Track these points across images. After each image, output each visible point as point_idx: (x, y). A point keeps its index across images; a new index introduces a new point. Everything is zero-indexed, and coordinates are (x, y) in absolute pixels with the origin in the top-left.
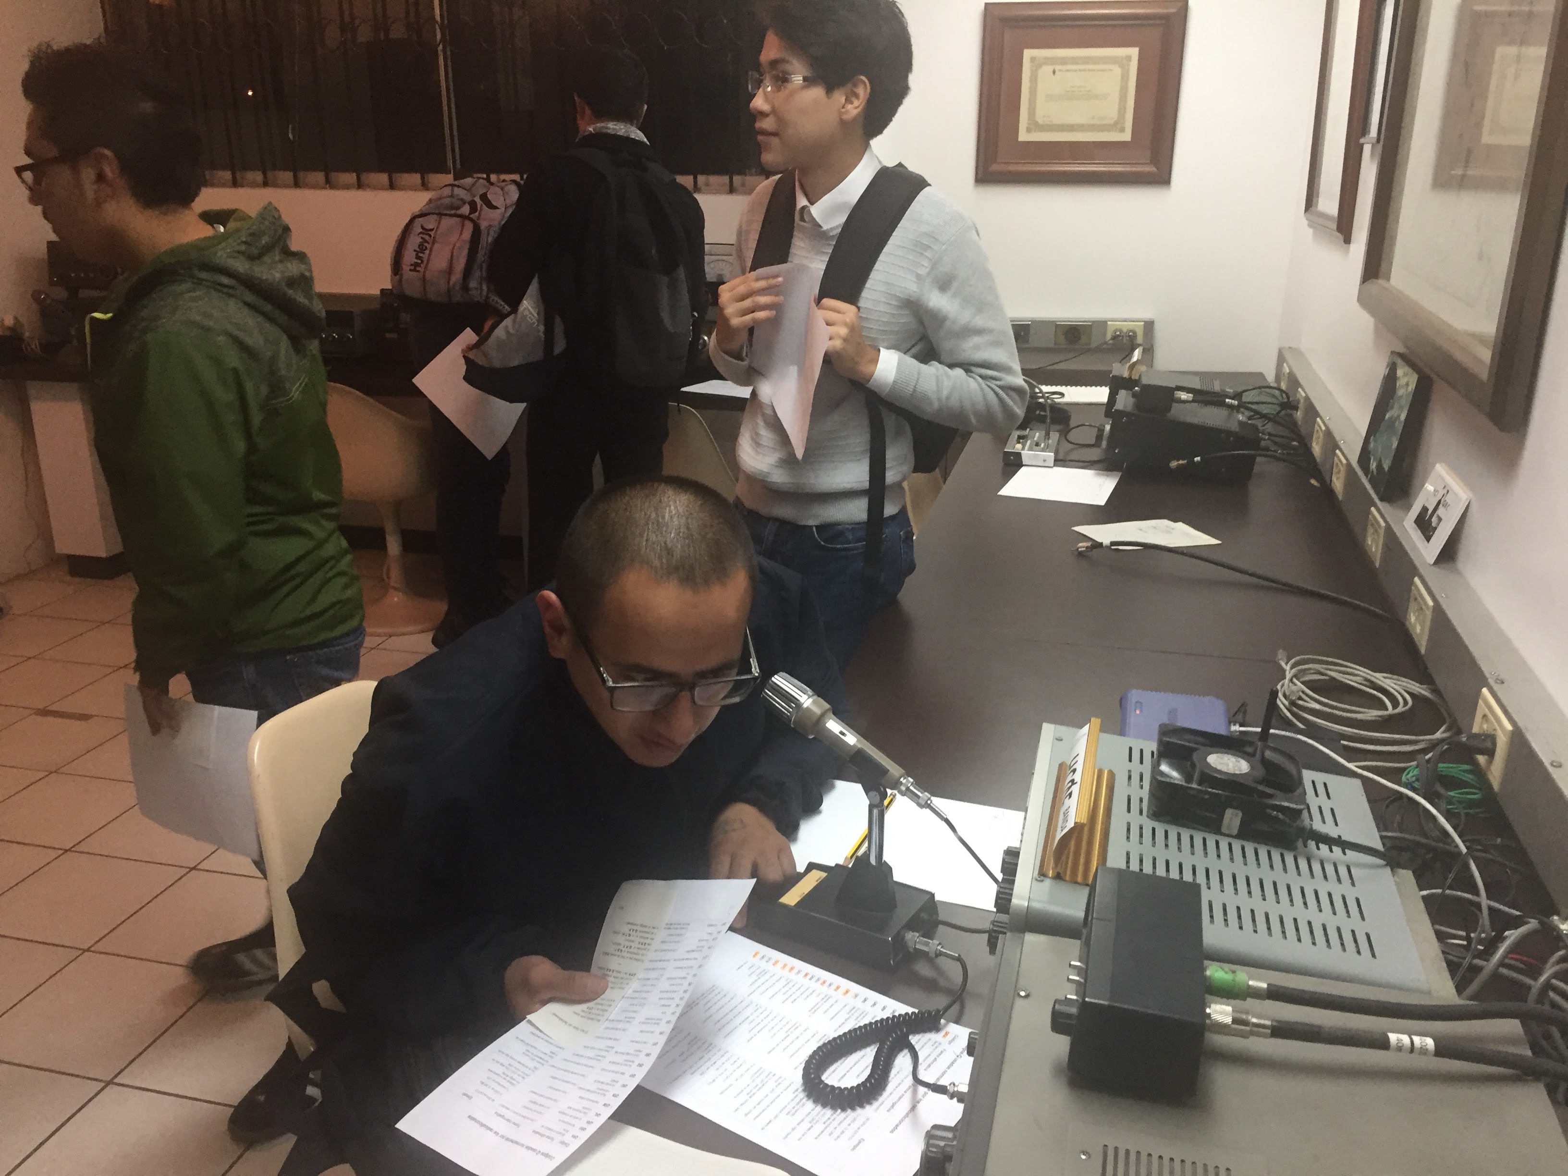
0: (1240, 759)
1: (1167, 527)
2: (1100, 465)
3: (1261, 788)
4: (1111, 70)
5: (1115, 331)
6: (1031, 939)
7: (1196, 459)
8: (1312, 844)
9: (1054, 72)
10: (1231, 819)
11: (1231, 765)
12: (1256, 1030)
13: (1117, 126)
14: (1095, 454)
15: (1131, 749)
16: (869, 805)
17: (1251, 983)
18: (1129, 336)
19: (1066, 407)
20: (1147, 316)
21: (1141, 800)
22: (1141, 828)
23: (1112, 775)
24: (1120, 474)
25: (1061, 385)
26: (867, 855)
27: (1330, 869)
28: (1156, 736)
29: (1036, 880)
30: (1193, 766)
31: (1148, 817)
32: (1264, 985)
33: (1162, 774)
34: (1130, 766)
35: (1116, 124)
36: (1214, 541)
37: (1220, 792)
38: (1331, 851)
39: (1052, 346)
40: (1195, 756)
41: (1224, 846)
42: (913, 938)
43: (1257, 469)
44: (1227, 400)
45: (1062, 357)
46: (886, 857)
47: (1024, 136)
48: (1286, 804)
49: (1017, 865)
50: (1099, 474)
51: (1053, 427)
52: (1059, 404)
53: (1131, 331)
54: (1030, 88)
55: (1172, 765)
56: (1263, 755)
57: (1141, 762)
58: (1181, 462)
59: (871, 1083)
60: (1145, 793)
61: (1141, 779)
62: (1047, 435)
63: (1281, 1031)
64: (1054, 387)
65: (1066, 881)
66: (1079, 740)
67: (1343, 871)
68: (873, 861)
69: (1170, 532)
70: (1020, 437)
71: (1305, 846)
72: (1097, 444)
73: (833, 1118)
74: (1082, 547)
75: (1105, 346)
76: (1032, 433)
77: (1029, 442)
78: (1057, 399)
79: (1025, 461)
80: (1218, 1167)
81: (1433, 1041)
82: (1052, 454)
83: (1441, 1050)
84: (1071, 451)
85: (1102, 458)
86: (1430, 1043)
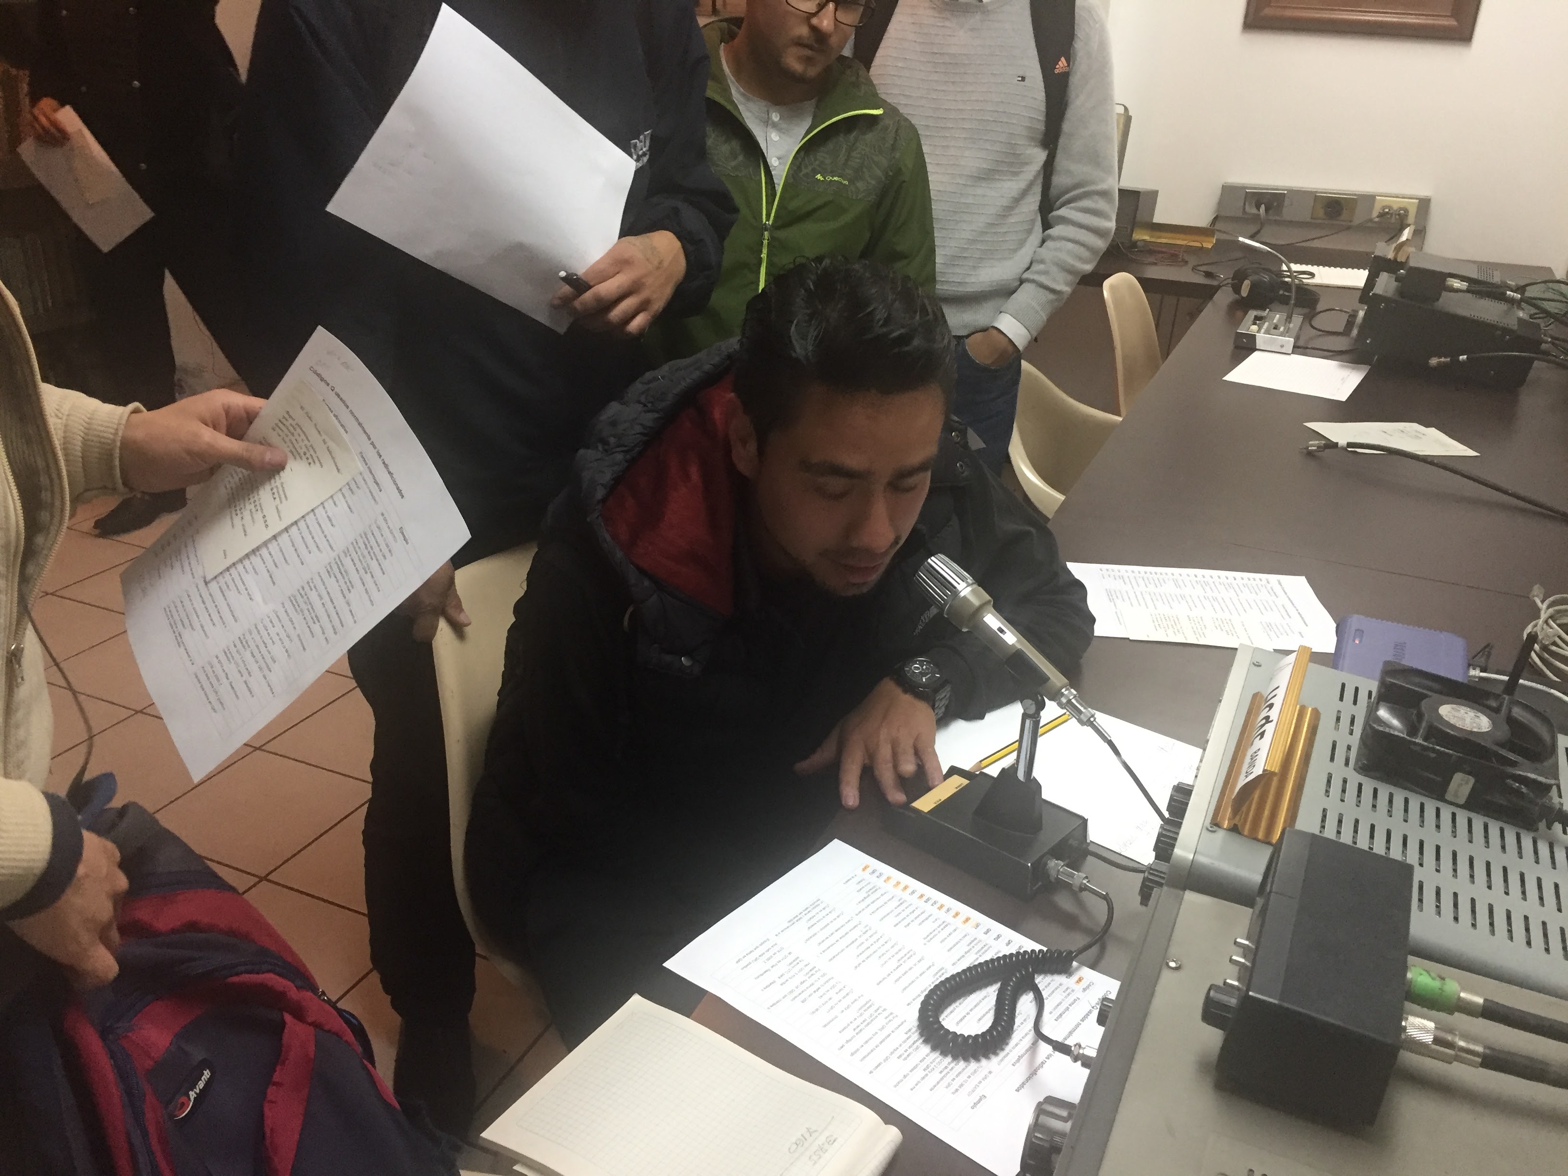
0: (1479, 714)
1: (1416, 431)
2: (1344, 357)
3: (1503, 752)
5: (1384, 208)
6: (1192, 899)
7: (1461, 357)
8: (1558, 827)
10: (1460, 785)
11: (1468, 720)
12: (1462, 1056)
14: (1342, 343)
15: (1343, 685)
16: (1023, 714)
17: (1463, 995)
18: (1399, 215)
19: (1313, 289)
20: (1423, 193)
21: (1349, 748)
22: (1345, 781)
23: (1316, 714)
24: (1370, 367)
25: (1313, 264)
26: (1014, 768)
28: (1378, 674)
29: (1207, 829)
30: (1420, 716)
31: (1355, 769)
32: (1480, 1000)
33: (1379, 721)
34: (1340, 706)
36: (1472, 453)
37: (1451, 752)
39: (1308, 219)
40: (1424, 704)
41: (1446, 816)
42: (1055, 866)
43: (1532, 374)
44: (1508, 293)
45: (1316, 233)
46: (1036, 773)
48: (1532, 776)
49: (1187, 804)
50: (1342, 366)
51: (1297, 310)
52: (1307, 285)
53: (1401, 209)
55: (1393, 711)
56: (1510, 711)
57: (1355, 703)
58: (1443, 359)
60: (1355, 740)
61: (1352, 722)
62: (1289, 319)
63: (1496, 1061)
64: (1304, 265)
65: (1243, 835)
66: (1281, 669)
68: (1021, 775)
69: (1417, 437)
70: (1257, 318)
72: (1346, 332)
74: (1313, 445)
75: (1370, 224)
76: (1272, 314)
77: (1266, 324)
78: (1306, 280)
79: (1260, 345)
82: (1291, 340)
84: (1316, 338)
85: (1349, 348)
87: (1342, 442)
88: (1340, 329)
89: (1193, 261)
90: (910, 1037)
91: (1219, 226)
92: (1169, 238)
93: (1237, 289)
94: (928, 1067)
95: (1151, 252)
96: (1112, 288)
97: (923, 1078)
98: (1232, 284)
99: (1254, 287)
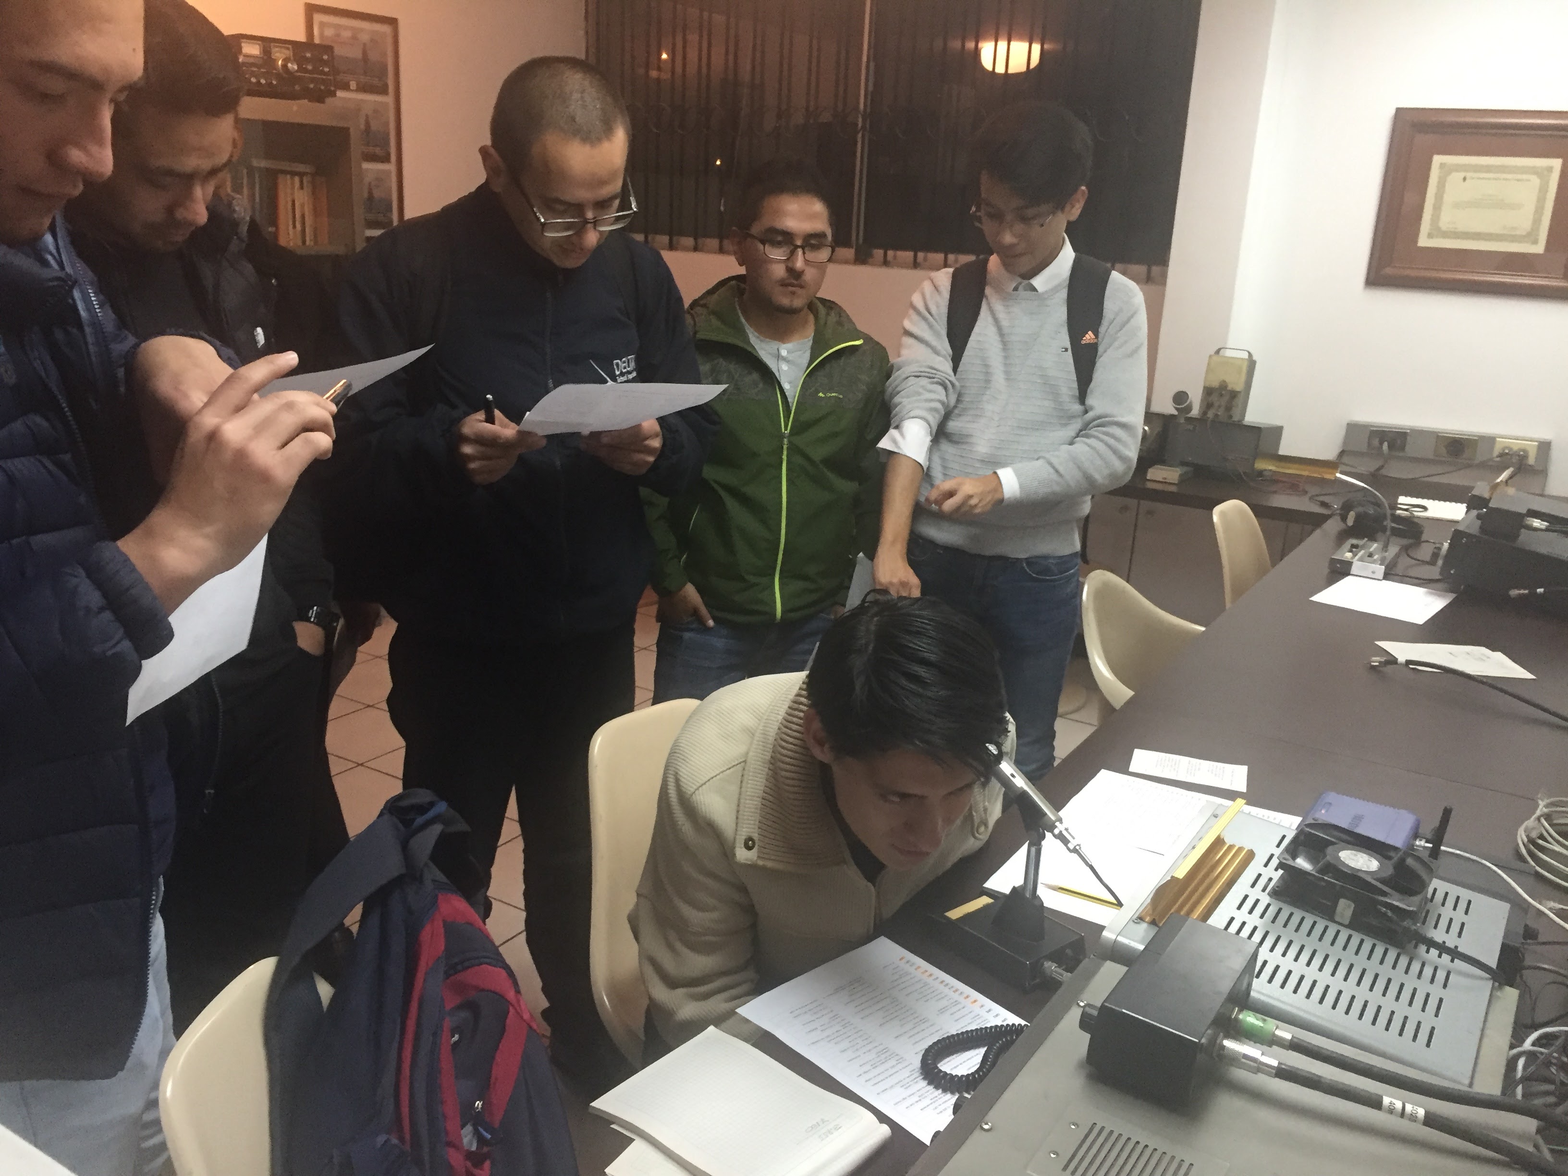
0: (1373, 859)
1: (1483, 654)
2: (1440, 585)
3: (1382, 886)
4: (1529, 180)
5: (1504, 449)
6: (1109, 965)
7: (1538, 590)
8: (1423, 948)
9: (1465, 179)
10: (1344, 909)
11: (1361, 862)
12: (1259, 1068)
13: (1531, 237)
14: (1430, 572)
15: (1284, 837)
16: (1028, 851)
17: (1278, 1033)
18: (1519, 456)
19: (1422, 521)
20: (1546, 436)
21: (1270, 879)
22: (1257, 902)
23: (1252, 855)
24: (1454, 595)
25: (1429, 498)
26: (1023, 888)
27: (1428, 972)
29: (1133, 921)
30: (1326, 858)
31: (1268, 894)
32: (1289, 1037)
35: (1529, 234)
36: (1529, 676)
37: (1338, 882)
38: (1440, 956)
39: (1431, 456)
40: (1330, 850)
41: (1330, 931)
42: (1051, 967)
45: (1439, 469)
46: (1039, 891)
47: (1423, 241)
48: (1396, 903)
50: (1431, 593)
51: (1393, 539)
52: (1419, 517)
53: (1521, 450)
54: (1437, 193)
58: (1522, 592)
59: (977, 1075)
60: (1277, 875)
62: (1385, 548)
63: (1284, 1073)
64: (1420, 499)
67: (1441, 975)
68: (1029, 892)
70: (1353, 546)
71: (1416, 947)
72: (1433, 561)
74: (1376, 661)
75: (1490, 463)
76: (1370, 543)
77: (1362, 552)
78: (1418, 513)
79: (1354, 570)
80: (1183, 1161)
81: (1426, 1111)
82: (1384, 567)
83: (1430, 1121)
84: (1412, 566)
85: (1440, 577)
86: (1421, 1112)
87: (1402, 659)
88: (1428, 559)
89: (1313, 490)
90: (913, 1074)
91: (1345, 459)
92: (1294, 469)
93: (1344, 518)
94: (922, 1095)
95: (1276, 482)
96: (1223, 514)
97: (917, 1102)
98: (1341, 515)
99: (1358, 518)
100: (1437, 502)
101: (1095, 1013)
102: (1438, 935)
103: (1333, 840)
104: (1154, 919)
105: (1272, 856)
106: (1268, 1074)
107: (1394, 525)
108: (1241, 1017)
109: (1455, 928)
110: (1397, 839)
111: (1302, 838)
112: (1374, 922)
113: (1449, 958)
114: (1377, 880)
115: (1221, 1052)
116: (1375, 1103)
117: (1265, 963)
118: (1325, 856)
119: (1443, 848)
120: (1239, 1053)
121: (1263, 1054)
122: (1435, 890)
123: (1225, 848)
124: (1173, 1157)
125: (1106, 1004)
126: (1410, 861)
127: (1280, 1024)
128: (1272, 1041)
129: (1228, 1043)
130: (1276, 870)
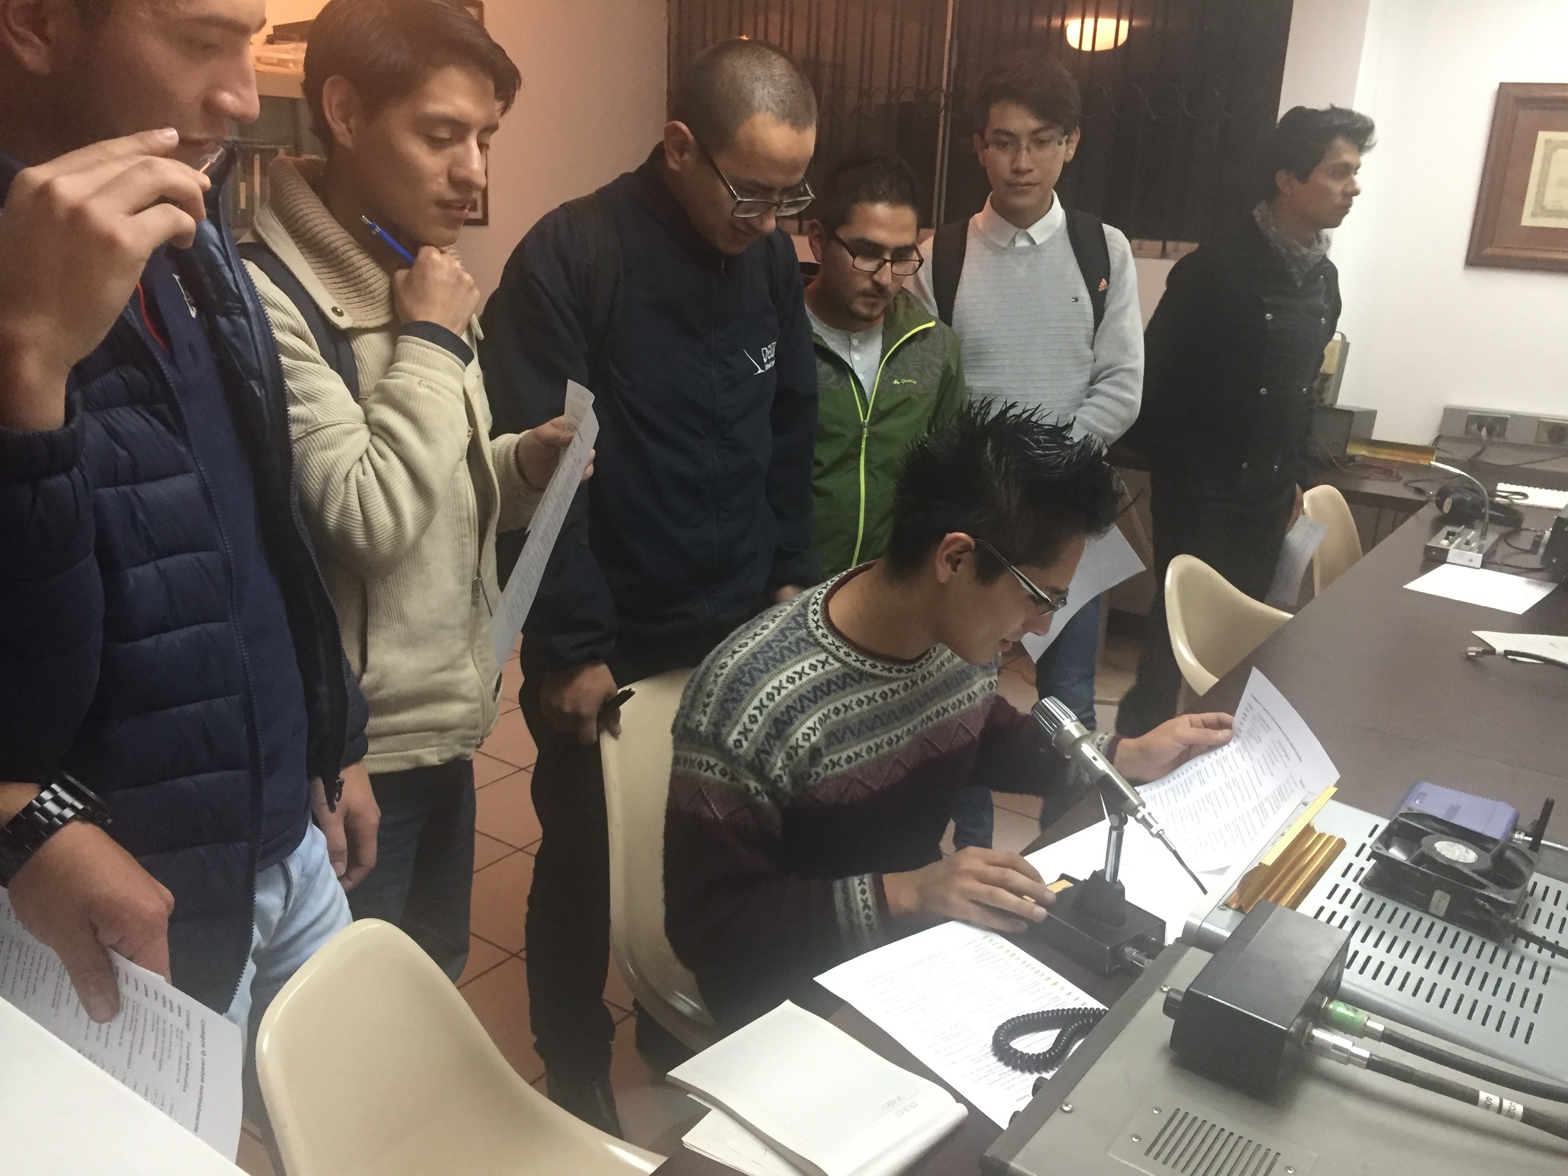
0: (1471, 851)
2: (1541, 575)
3: (1479, 878)
6: (1193, 951)
8: (1522, 942)
10: (1439, 901)
11: (1458, 854)
14: (1535, 561)
15: (1376, 826)
16: (1111, 827)
17: (1369, 1024)
21: (1362, 869)
22: (1348, 891)
23: (1343, 844)
24: (1554, 586)
25: (1529, 485)
26: (1103, 872)
27: (1527, 967)
29: (1219, 907)
30: (1421, 849)
31: (1360, 884)
32: (1381, 1029)
34: (1367, 840)
37: (1431, 873)
38: (1540, 951)
39: (1532, 443)
40: (1424, 840)
41: (1426, 923)
42: (1131, 952)
45: (1539, 456)
46: (1120, 877)
47: (1527, 221)
48: (1498, 897)
50: (1529, 583)
51: (1492, 526)
52: (1518, 505)
54: (1542, 170)
55: (1402, 849)
59: (1050, 1055)
60: (1369, 865)
62: (1483, 535)
64: (1520, 487)
67: (1540, 971)
68: (1109, 877)
70: (1450, 534)
71: (1514, 941)
72: (1534, 550)
73: (1008, 1073)
74: (1472, 650)
76: (1467, 531)
77: (1459, 540)
78: (1518, 500)
79: (1450, 558)
80: (1270, 1150)
81: (1524, 1109)
82: (1481, 555)
83: (1529, 1118)
84: (1510, 555)
85: (1540, 567)
86: (1519, 1109)
87: (1500, 649)
88: (1528, 547)
89: (1406, 477)
91: (1441, 445)
92: (1387, 454)
93: (1440, 505)
95: (1369, 467)
96: (1313, 500)
98: (1437, 502)
99: (1455, 504)
100: (1537, 489)
101: (1180, 998)
102: (1538, 930)
103: (1429, 830)
104: (1241, 906)
105: (1364, 845)
106: (1359, 1065)
107: (1492, 512)
108: (1331, 1006)
109: (1556, 923)
110: (1495, 829)
111: (1396, 827)
112: (1471, 915)
113: (1550, 953)
114: (1474, 871)
115: (1310, 1041)
116: (1472, 1098)
117: (1356, 953)
118: (1420, 846)
119: (1543, 842)
120: (1329, 1044)
121: (1353, 1045)
122: (1535, 884)
123: (1315, 837)
124: (1259, 1146)
125: (1191, 989)
126: (1509, 854)
127: (1373, 1016)
128: (1362, 1032)
129: (1318, 1033)
130: (1368, 859)
